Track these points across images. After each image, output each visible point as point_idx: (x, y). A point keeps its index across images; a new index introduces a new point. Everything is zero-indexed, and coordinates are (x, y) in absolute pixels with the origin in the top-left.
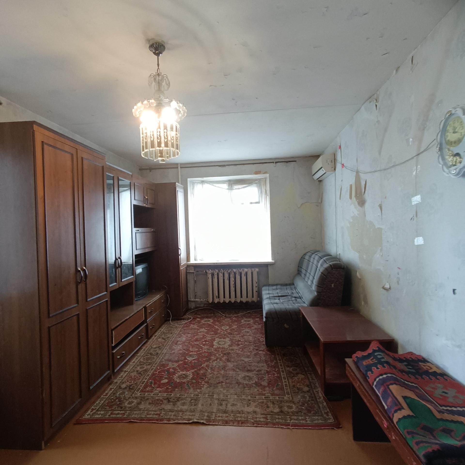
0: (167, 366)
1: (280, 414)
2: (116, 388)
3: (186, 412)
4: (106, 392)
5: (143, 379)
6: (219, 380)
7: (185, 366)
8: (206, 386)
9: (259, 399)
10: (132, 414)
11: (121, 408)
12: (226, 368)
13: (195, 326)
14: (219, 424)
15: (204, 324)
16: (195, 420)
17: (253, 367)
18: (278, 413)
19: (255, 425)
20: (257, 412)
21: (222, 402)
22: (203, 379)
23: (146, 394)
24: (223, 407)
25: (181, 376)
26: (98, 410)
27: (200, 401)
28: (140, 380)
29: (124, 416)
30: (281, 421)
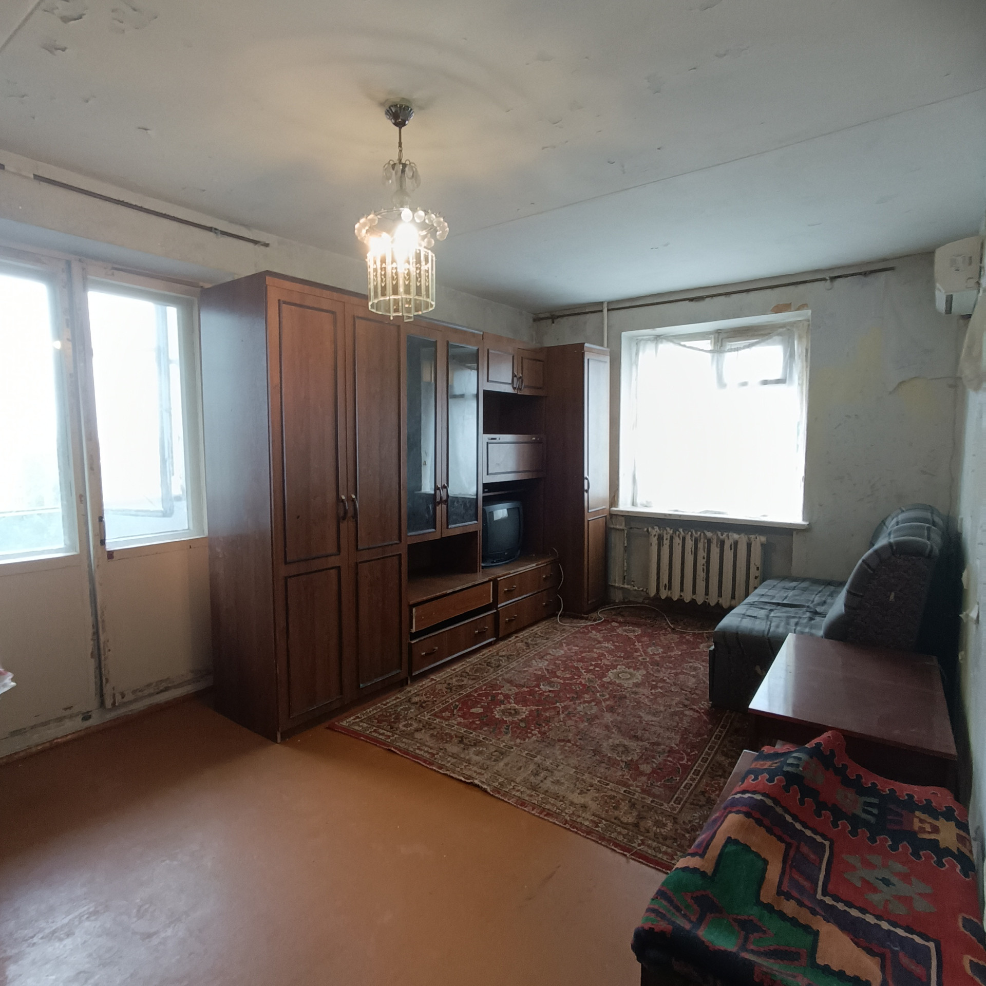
0: (499, 690)
1: (630, 827)
2: (405, 699)
3: (474, 765)
4: (388, 701)
5: (448, 698)
6: (567, 736)
7: (528, 696)
8: (535, 739)
9: (612, 790)
10: (398, 741)
11: (392, 728)
12: (596, 720)
13: (599, 636)
14: (508, 801)
15: (618, 635)
16: (476, 782)
17: (649, 733)
18: (627, 824)
19: (567, 826)
20: (588, 809)
21: (541, 771)
22: (540, 725)
23: (438, 720)
24: (536, 779)
25: (508, 711)
26: (361, 721)
27: (509, 757)
28: (444, 698)
29: (387, 740)
30: (621, 838)
